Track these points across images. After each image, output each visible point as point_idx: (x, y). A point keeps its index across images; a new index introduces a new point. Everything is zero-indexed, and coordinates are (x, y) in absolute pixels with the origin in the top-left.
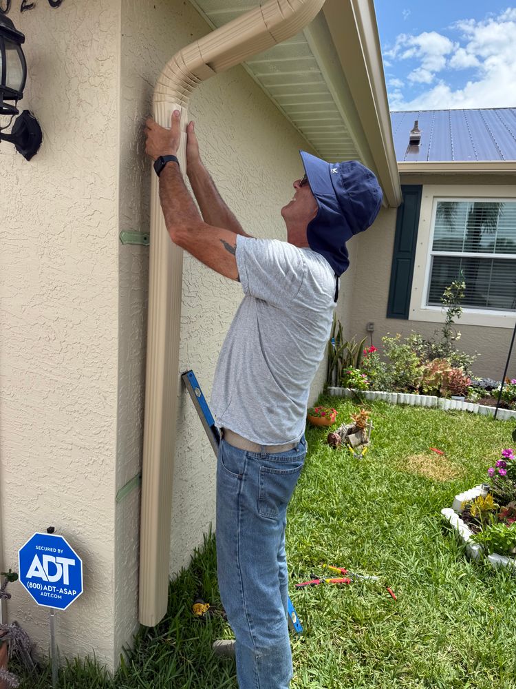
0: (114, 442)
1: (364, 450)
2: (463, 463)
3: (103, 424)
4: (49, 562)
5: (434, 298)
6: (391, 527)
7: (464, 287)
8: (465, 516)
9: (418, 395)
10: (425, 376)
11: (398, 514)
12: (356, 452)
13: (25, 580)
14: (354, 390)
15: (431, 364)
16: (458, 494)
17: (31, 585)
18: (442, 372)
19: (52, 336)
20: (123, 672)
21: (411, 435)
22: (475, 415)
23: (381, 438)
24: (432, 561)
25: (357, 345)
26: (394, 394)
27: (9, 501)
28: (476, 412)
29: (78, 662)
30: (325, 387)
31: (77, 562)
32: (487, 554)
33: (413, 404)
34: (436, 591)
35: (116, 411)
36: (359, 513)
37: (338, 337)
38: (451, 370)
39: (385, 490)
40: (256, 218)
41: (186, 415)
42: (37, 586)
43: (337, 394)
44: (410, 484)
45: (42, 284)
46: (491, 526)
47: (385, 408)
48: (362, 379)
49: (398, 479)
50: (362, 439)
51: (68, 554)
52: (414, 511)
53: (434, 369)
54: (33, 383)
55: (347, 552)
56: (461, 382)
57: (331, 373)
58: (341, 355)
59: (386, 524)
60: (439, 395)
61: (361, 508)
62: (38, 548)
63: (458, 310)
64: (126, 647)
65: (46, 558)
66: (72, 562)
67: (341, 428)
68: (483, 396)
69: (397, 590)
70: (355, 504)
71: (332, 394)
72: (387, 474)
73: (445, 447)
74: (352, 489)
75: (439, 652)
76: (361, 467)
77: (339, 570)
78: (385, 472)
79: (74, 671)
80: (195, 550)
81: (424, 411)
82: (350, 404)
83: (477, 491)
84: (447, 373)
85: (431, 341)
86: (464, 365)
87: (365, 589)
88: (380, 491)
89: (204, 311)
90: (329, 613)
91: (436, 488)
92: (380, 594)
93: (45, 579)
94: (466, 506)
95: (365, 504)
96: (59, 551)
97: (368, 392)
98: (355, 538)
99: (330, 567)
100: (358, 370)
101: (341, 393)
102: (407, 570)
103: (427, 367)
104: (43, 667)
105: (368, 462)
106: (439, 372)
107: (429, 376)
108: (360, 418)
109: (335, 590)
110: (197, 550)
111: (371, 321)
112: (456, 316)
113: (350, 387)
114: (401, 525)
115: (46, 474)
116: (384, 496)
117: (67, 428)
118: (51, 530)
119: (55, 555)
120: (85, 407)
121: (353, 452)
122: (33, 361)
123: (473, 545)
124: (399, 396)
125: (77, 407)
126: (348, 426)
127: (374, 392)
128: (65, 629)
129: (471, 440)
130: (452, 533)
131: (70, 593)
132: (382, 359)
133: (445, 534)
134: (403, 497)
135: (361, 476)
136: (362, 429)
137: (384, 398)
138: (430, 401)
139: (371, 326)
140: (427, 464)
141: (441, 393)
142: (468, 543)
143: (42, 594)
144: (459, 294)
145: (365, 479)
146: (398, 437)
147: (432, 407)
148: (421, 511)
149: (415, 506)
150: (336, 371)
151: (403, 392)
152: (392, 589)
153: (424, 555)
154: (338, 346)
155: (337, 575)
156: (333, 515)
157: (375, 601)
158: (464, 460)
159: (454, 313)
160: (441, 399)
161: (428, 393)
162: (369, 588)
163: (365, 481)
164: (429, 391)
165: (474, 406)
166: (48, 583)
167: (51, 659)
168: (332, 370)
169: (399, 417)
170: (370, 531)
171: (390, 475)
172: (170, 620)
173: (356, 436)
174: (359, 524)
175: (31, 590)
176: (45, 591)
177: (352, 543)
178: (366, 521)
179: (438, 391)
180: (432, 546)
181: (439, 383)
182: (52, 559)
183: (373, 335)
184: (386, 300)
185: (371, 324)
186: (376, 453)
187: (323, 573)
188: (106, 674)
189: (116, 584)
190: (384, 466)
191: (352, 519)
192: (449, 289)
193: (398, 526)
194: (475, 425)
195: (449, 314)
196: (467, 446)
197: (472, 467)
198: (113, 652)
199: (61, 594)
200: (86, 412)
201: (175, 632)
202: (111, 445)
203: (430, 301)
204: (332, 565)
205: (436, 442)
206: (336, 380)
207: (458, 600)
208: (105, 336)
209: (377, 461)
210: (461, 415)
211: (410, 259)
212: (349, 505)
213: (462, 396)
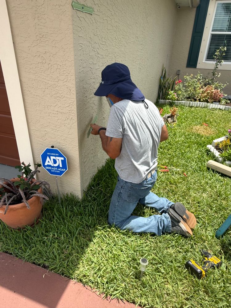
0: (76, 110)
1: (174, 125)
2: (217, 129)
3: (70, 102)
4: (53, 159)
5: (210, 57)
6: (185, 152)
7: (226, 50)
8: (217, 147)
9: (198, 102)
10: (202, 94)
11: (188, 148)
12: (171, 125)
13: (45, 166)
14: (170, 101)
15: (205, 88)
16: (214, 139)
17: (47, 168)
18: (210, 91)
19: (44, 62)
20: (84, 198)
21: (195, 118)
22: (223, 110)
23: (181, 120)
24: (202, 164)
25: (172, 81)
26: (188, 102)
27: (34, 137)
28: (223, 109)
29: (67, 195)
30: (157, 100)
31: (65, 158)
32: (225, 161)
33: (195, 106)
34: (203, 174)
35: (75, 96)
36: (172, 147)
37: (164, 76)
38: (214, 90)
39: (183, 139)
40: (131, 5)
41: (102, 103)
42: (50, 168)
43: (162, 103)
44: (194, 137)
45: (37, 34)
46: (228, 150)
47: (184, 108)
48: (174, 95)
49: (188, 135)
50: (173, 120)
51: (60, 156)
52: (195, 146)
53: (206, 90)
54: (38, 85)
55: (167, 161)
56: (218, 96)
57: (160, 93)
58: (165, 85)
59: (183, 151)
60: (207, 102)
61: (173, 146)
62: (48, 154)
63: (221, 62)
64: (85, 190)
65: (52, 158)
66: (63, 159)
67: (164, 116)
68: (227, 103)
69: (187, 174)
70: (171, 144)
71: (160, 103)
72: (184, 133)
73: (209, 123)
74: (169, 139)
75: (203, 194)
76: (172, 131)
77: (164, 167)
78: (183, 133)
79: (66, 198)
80: (107, 159)
81: (200, 109)
82: (168, 107)
83: (223, 139)
84: (212, 92)
85: (206, 78)
86: (220, 88)
87: (174, 173)
88: (180, 140)
89: (109, 53)
90: (160, 181)
91: (204, 139)
92: (181, 175)
93: (52, 165)
94: (217, 144)
95: (174, 144)
96: (57, 155)
97: (176, 101)
98: (170, 156)
99: (161, 166)
100: (173, 91)
101: (164, 102)
102: (191, 167)
103: (203, 90)
104: (54, 197)
105: (176, 129)
106: (209, 91)
107: (204, 93)
108: (173, 111)
109: (162, 174)
110: (108, 159)
111: (179, 69)
112: (220, 65)
113: (168, 99)
114: (189, 152)
115: (48, 125)
116: (182, 141)
117: (56, 105)
118: (53, 147)
119: (55, 156)
120: (62, 94)
121: (169, 125)
122: (37, 75)
123: (219, 158)
124: (190, 103)
125: (58, 95)
126: (168, 115)
127: (179, 102)
128: (61, 184)
129: (220, 120)
130: (210, 154)
131: (63, 170)
132: (184, 86)
133: (208, 154)
134: (190, 142)
135: (173, 134)
136: (174, 116)
137: (183, 104)
138: (203, 105)
139: (179, 72)
140: (201, 130)
141: (209, 101)
142: (217, 157)
143: (52, 171)
144: (223, 53)
145: (174, 135)
146: (189, 119)
147: (204, 107)
148: (198, 146)
149: (195, 145)
150: (162, 93)
151: (192, 101)
152: (185, 173)
153: (198, 162)
154: (164, 80)
155: (163, 169)
156: (161, 148)
157: (179, 177)
158: (217, 128)
159: (219, 63)
160: (209, 104)
161: (202, 102)
162: (176, 173)
163: (174, 136)
164: (203, 100)
165: (223, 107)
166: (54, 167)
167: (57, 195)
168: (160, 92)
169: (189, 111)
170: (177, 154)
171: (185, 133)
172: (100, 183)
173: (171, 119)
174: (172, 151)
175: (47, 170)
176: (53, 170)
177: (169, 158)
178: (175, 150)
179: (207, 100)
180: (202, 159)
181: (208, 97)
182: (54, 158)
183: (180, 76)
184: (187, 58)
185: (179, 71)
186: (179, 126)
187: (158, 168)
188: (78, 198)
189: (80, 167)
190: (183, 130)
191: (169, 150)
192: (218, 51)
193: (188, 152)
194: (223, 114)
195: (217, 64)
196: (219, 123)
197: (220, 130)
198: (80, 191)
199: (59, 171)
200: (62, 97)
201: (102, 186)
202: (75, 111)
203: (207, 58)
204: (161, 165)
205: (205, 121)
206: (162, 97)
207: (212, 177)
208: (68, 60)
209: (179, 129)
210: (216, 111)
211: (200, 36)
212: (168, 145)
213: (218, 102)
